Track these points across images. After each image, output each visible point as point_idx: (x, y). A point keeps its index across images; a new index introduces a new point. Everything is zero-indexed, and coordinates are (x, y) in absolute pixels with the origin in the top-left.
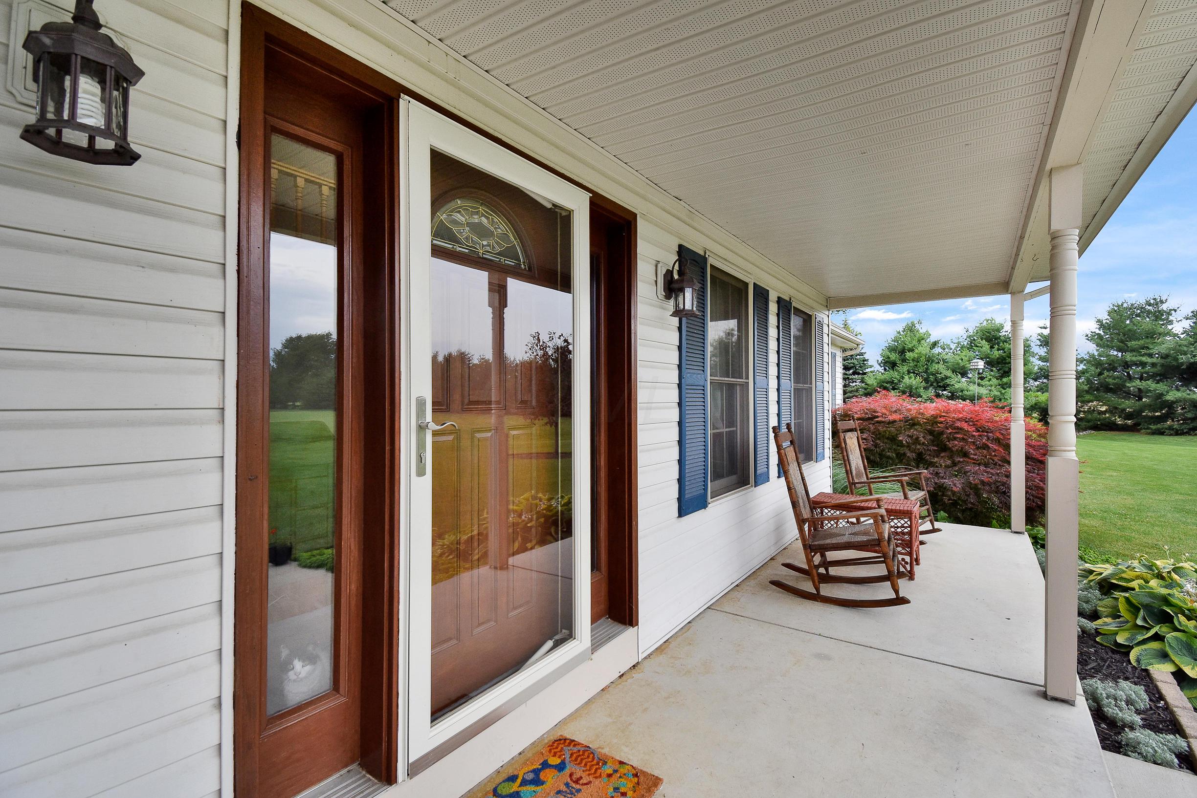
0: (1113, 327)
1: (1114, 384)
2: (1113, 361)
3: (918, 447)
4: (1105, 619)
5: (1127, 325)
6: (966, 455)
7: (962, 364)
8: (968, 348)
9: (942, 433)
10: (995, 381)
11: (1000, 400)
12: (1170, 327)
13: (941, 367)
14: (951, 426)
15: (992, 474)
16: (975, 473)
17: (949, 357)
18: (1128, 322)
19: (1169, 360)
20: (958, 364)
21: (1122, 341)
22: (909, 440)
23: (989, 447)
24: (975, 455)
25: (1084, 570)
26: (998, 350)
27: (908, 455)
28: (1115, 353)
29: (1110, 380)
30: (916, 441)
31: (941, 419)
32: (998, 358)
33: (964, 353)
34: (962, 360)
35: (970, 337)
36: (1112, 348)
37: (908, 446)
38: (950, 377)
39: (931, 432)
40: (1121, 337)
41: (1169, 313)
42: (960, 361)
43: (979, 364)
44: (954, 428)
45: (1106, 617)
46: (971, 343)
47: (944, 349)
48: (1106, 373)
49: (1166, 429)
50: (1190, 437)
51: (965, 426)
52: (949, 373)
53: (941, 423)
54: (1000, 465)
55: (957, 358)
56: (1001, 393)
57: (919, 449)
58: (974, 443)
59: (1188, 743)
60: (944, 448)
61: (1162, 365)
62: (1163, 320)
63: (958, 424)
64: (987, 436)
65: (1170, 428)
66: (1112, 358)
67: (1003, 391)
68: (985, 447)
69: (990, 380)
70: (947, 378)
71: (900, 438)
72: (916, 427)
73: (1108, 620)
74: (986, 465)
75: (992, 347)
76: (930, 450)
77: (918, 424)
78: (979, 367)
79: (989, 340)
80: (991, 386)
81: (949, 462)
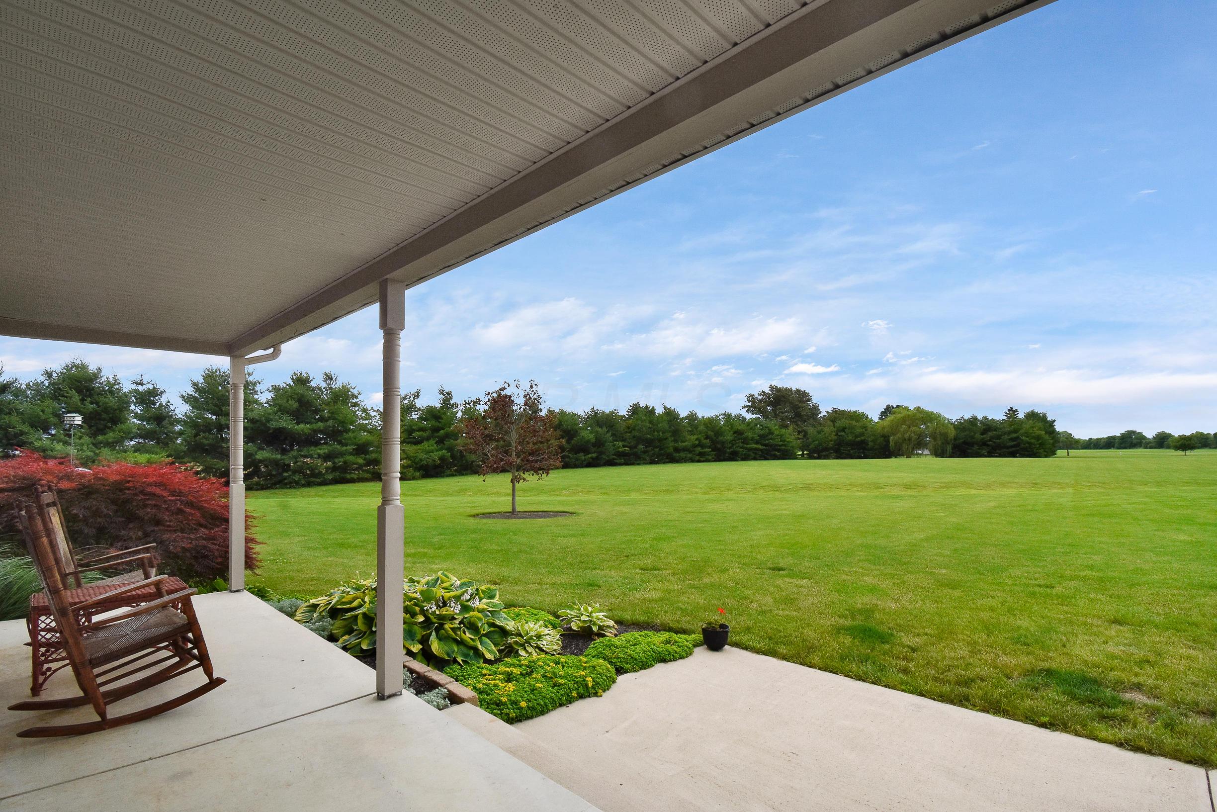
0: (208, 391)
1: (209, 445)
2: (209, 423)
3: (99, 520)
4: (344, 638)
5: (221, 391)
6: (158, 522)
7: (43, 417)
8: (51, 398)
9: (127, 501)
10: (86, 439)
11: (94, 462)
12: (256, 397)
13: (14, 419)
14: (142, 492)
15: (192, 540)
16: (175, 540)
17: (24, 406)
18: (220, 388)
19: (258, 424)
20: (38, 417)
21: (216, 405)
22: (87, 513)
23: (184, 512)
24: (170, 521)
25: (309, 606)
26: (91, 403)
27: (86, 531)
28: (210, 416)
29: (205, 442)
30: (97, 513)
31: (131, 485)
32: (91, 413)
33: (46, 404)
34: (43, 411)
35: (53, 384)
36: (206, 410)
37: (85, 520)
38: (26, 433)
39: (114, 502)
40: (216, 401)
41: (254, 384)
42: (41, 413)
43: (76, 418)
44: (145, 495)
45: (342, 636)
46: (55, 392)
47: (17, 396)
48: (202, 434)
49: (254, 484)
50: (272, 491)
51: (157, 491)
52: (26, 428)
53: (129, 489)
54: (195, 529)
55: (38, 410)
56: (95, 454)
57: (100, 523)
58: (167, 509)
59: (446, 688)
60: (131, 518)
61: (252, 429)
62: (250, 390)
63: (149, 489)
64: (179, 500)
65: (257, 484)
66: (208, 421)
67: (97, 452)
68: (180, 511)
69: (80, 438)
70: (22, 433)
71: (75, 511)
72: (94, 496)
73: (346, 637)
74: (182, 531)
75: (82, 400)
76: (116, 523)
77: (97, 491)
78: (76, 422)
79: (79, 391)
80: (83, 445)
81: (140, 534)
